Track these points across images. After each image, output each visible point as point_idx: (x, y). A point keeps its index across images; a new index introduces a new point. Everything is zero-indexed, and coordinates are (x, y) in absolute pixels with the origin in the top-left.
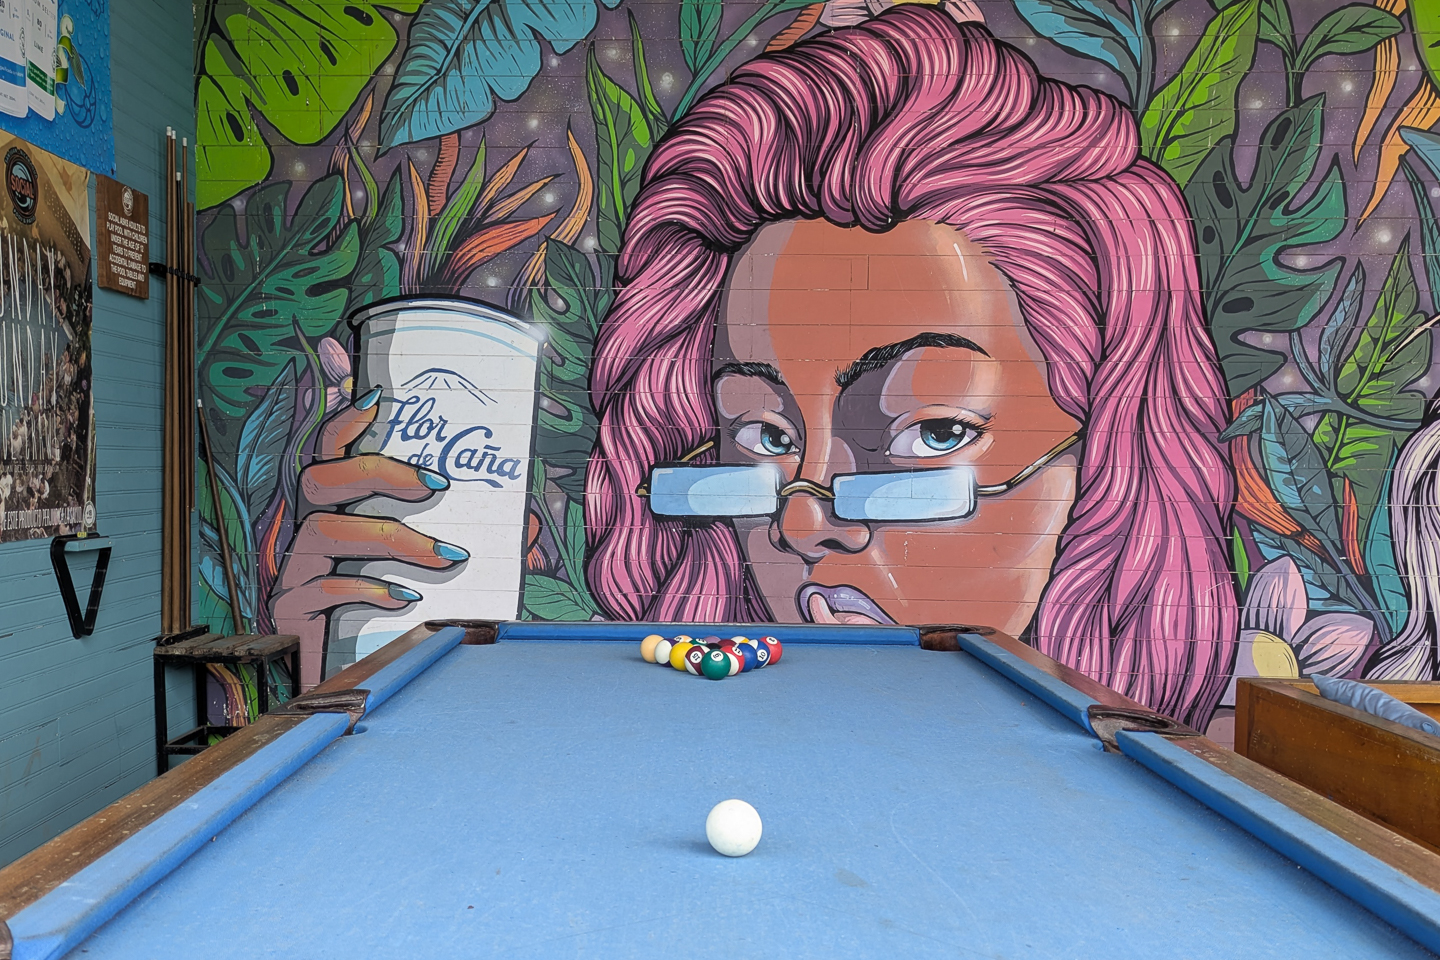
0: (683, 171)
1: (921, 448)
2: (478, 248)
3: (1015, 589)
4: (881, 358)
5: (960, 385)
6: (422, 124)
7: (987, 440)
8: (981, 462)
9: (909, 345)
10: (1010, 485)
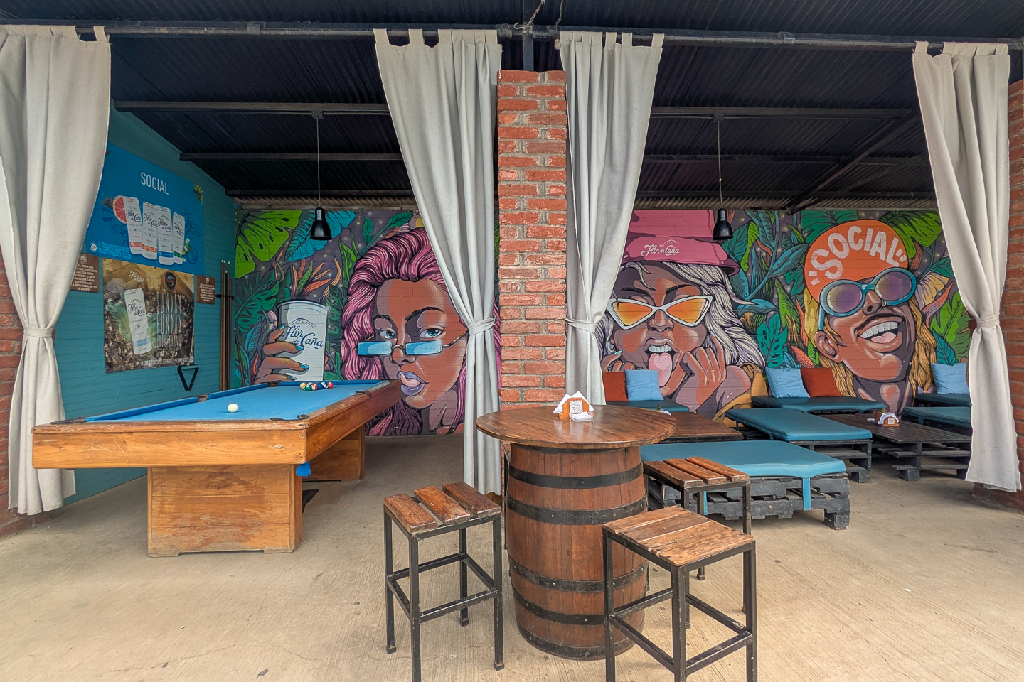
0: (364, 268)
1: (428, 336)
2: (311, 287)
3: (454, 370)
4: (417, 313)
5: (437, 320)
6: (296, 257)
7: (444, 333)
8: (442, 339)
9: (424, 310)
10: (451, 345)
